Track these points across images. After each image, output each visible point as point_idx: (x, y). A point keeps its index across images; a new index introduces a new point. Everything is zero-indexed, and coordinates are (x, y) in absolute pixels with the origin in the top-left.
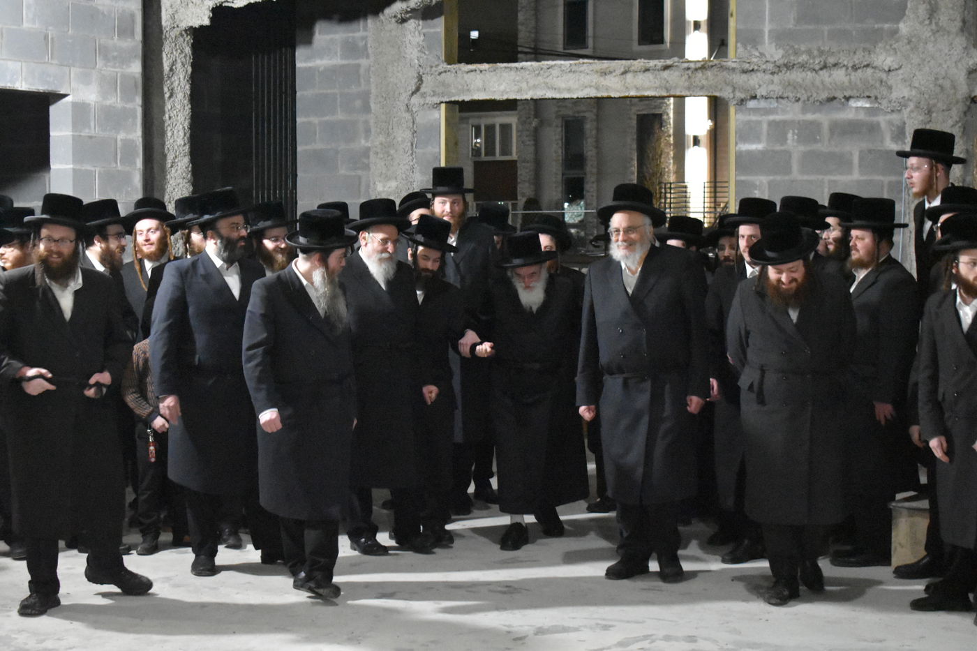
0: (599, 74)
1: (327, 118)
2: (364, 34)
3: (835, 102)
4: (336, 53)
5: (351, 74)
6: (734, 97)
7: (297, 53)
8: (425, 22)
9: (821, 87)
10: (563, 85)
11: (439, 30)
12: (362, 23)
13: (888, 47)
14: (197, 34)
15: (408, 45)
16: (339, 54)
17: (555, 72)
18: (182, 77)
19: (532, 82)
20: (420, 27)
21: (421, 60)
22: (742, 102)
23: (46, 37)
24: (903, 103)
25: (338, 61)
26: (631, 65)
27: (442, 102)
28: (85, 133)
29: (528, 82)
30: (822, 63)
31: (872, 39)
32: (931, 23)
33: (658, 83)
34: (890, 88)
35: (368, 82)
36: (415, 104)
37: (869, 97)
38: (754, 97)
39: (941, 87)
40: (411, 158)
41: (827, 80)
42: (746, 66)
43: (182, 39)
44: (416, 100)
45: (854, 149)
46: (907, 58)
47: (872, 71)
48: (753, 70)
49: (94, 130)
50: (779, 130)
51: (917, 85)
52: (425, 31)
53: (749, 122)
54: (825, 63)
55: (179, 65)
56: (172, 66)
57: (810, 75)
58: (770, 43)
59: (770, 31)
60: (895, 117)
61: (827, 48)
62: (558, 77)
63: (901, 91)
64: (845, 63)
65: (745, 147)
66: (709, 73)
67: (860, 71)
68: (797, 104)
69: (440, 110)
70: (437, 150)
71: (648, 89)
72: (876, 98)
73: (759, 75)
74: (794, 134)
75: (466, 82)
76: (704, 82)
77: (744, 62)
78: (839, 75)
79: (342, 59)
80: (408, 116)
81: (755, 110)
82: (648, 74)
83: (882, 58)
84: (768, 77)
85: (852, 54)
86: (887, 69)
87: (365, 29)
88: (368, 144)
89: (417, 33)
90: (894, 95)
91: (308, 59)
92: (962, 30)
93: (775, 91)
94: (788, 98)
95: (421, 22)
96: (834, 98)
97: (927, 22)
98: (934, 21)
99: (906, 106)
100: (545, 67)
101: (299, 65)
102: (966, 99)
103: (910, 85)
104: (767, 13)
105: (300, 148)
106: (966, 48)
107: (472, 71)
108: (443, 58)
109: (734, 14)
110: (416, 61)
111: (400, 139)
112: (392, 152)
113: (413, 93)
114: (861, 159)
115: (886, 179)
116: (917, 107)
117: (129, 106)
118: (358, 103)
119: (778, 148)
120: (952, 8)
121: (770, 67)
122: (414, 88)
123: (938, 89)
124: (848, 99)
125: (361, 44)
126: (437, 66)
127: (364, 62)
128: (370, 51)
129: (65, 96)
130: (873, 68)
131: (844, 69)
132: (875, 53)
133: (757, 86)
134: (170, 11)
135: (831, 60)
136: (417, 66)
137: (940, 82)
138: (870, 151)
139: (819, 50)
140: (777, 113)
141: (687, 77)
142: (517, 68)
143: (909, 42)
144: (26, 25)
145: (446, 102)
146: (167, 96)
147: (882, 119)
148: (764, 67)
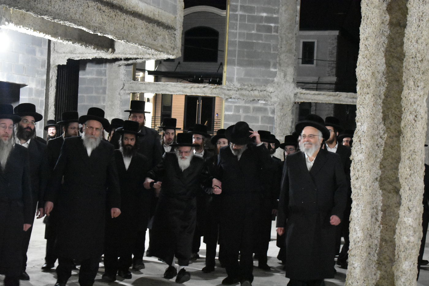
0: (183, 87)
1: (89, 95)
2: (105, 68)
3: (255, 101)
4: (94, 74)
5: (99, 81)
6: (225, 98)
7: (80, 73)
9: (251, 96)
10: (171, 90)
11: (131, 69)
12: (104, 65)
13: (271, 85)
14: (60, 67)
15: (121, 74)
16: (95, 74)
17: (169, 86)
18: (54, 80)
19: (161, 88)
21: (125, 79)
22: (227, 99)
23: (24, 67)
25: (94, 76)
26: (194, 85)
28: (32, 97)
29: (160, 89)
30: (252, 89)
31: (266, 82)
32: (284, 79)
33: (201, 91)
34: (271, 98)
35: (106, 84)
36: (121, 93)
37: (265, 100)
38: (231, 98)
39: (287, 99)
40: (119, 110)
41: (253, 94)
42: (229, 88)
43: (55, 68)
44: (122, 92)
45: (260, 116)
46: (277, 89)
48: (231, 90)
49: (34, 97)
50: (238, 108)
51: (279, 97)
52: (126, 69)
53: (229, 105)
55: (53, 77)
57: (247, 92)
58: (236, 81)
59: (236, 78)
60: (272, 107)
61: (253, 84)
62: (170, 87)
63: (274, 99)
64: (258, 89)
65: (227, 113)
66: (217, 90)
67: (262, 92)
68: (243, 101)
69: (130, 95)
71: (197, 93)
72: (267, 100)
73: (233, 91)
74: (242, 110)
75: (139, 87)
76: (216, 92)
78: (256, 93)
79: (96, 76)
80: (119, 96)
81: (231, 102)
82: (198, 89)
83: (269, 88)
84: (235, 92)
85: (260, 87)
86: (271, 92)
87: (105, 67)
88: (105, 105)
89: (123, 70)
90: (272, 100)
91: (84, 75)
92: (293, 82)
93: (237, 96)
94: (241, 99)
95: (125, 67)
96: (255, 100)
99: (275, 103)
100: (167, 84)
101: (80, 76)
102: (293, 102)
103: (277, 97)
104: (236, 72)
105: (79, 104)
106: (294, 87)
107: (142, 83)
108: (132, 78)
109: (226, 72)
110: (123, 79)
111: (116, 104)
112: (113, 107)
113: (122, 89)
114: (262, 119)
115: (269, 125)
116: (279, 104)
117: (43, 89)
118: (101, 91)
119: (237, 114)
120: (291, 75)
121: (236, 89)
122: (122, 88)
123: (286, 99)
124: (258, 100)
125: (103, 72)
126: (130, 81)
127: (104, 78)
128: (107, 74)
129: (26, 85)
130: (266, 91)
131: (258, 91)
132: (267, 86)
133: (232, 95)
134: (53, 59)
135: (254, 88)
136: (123, 80)
137: (286, 97)
138: (264, 117)
139: (251, 85)
140: (237, 103)
141: (210, 90)
142: (157, 84)
143: (278, 84)
144: (20, 63)
145: (132, 93)
146: (50, 86)
147: (268, 107)
148: (234, 89)
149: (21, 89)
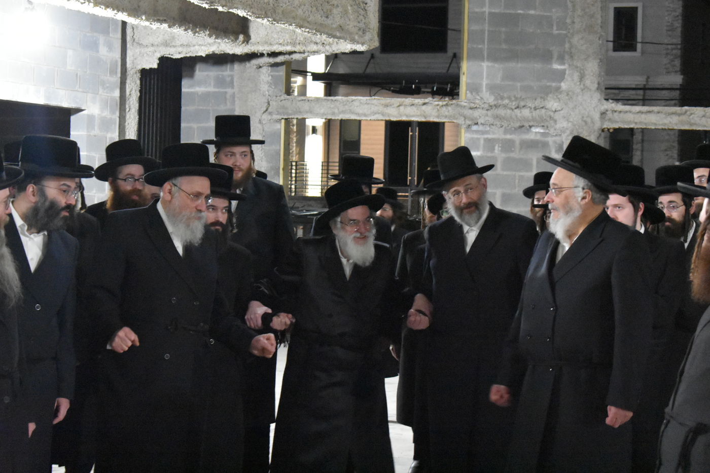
0: (383, 106)
1: (202, 125)
2: (231, 73)
3: (523, 128)
4: (210, 84)
5: (220, 98)
6: (465, 124)
7: (183, 83)
8: (272, 68)
9: (515, 119)
10: (361, 112)
11: (281, 73)
12: (229, 66)
13: (555, 97)
14: (145, 74)
15: (262, 82)
16: (212, 84)
17: (356, 103)
18: (134, 99)
19: (341, 108)
20: (269, 71)
21: (270, 92)
22: (469, 126)
23: (77, 75)
24: (563, 131)
25: (211, 89)
26: (404, 102)
27: (283, 119)
28: (93, 133)
29: (338, 109)
30: (517, 105)
31: (546, 92)
32: (580, 84)
33: (419, 113)
34: (555, 121)
35: (233, 102)
36: (264, 119)
37: (543, 126)
38: (477, 124)
39: (586, 122)
40: (261, 152)
41: (519, 115)
42: (472, 105)
43: (135, 75)
44: (266, 117)
45: (534, 156)
46: (566, 104)
47: (545, 110)
48: (476, 107)
49: (96, 131)
50: (490, 144)
51: (571, 120)
52: (272, 74)
53: (473, 139)
54: (518, 105)
56: (131, 91)
57: (509, 111)
58: (487, 91)
59: (486, 85)
60: (558, 139)
61: (519, 96)
62: (357, 106)
63: (562, 124)
64: (530, 105)
66: (450, 108)
67: (538, 110)
68: (501, 128)
69: (281, 123)
70: (278, 148)
71: (413, 116)
72: (547, 127)
73: (480, 110)
74: (499, 146)
75: (298, 107)
76: (447, 113)
77: (472, 102)
78: (526, 113)
79: (214, 87)
80: (260, 126)
81: (477, 132)
82: (413, 107)
83: (551, 103)
84: (484, 112)
85: (534, 100)
86: (554, 110)
87: (232, 70)
89: (267, 75)
90: (558, 126)
91: (191, 86)
92: (598, 89)
93: (489, 121)
94: (496, 125)
95: (270, 68)
96: (523, 126)
97: (578, 83)
98: (582, 84)
99: (564, 132)
100: (351, 100)
101: (184, 90)
102: (599, 129)
103: (568, 120)
104: (485, 73)
106: (599, 100)
107: (303, 100)
108: (284, 90)
109: (465, 74)
110: (267, 93)
113: (265, 112)
114: (538, 163)
117: (114, 117)
119: (489, 154)
120: (593, 76)
121: (486, 106)
122: (265, 109)
123: (583, 123)
124: (530, 127)
125: (228, 79)
126: (280, 96)
127: (229, 91)
128: (235, 84)
129: (82, 110)
130: (545, 109)
131: (529, 109)
132: (547, 100)
133: (478, 117)
135: (522, 104)
136: (267, 95)
137: (585, 119)
139: (515, 97)
140: (489, 134)
141: (437, 110)
142: (332, 100)
143: (568, 95)
144: (69, 68)
145: (285, 119)
146: (127, 110)
147: (550, 140)
148: (483, 106)
149: (73, 118)
